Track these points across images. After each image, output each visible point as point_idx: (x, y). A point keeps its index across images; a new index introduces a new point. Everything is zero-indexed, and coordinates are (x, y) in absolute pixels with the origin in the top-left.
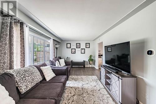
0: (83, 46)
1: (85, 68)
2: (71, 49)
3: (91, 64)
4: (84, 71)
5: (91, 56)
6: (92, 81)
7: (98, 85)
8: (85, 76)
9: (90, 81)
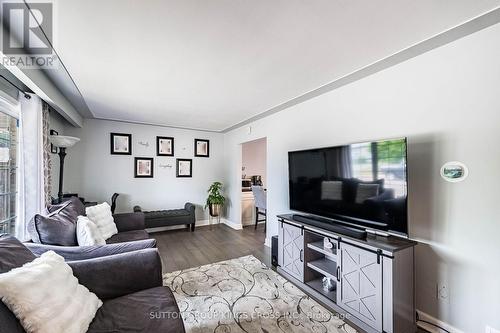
0: (184, 149)
1: (196, 232)
2: (131, 158)
3: (216, 215)
4: (197, 242)
5: (215, 187)
6: (251, 278)
7: (280, 289)
8: (217, 266)
9: (245, 282)
